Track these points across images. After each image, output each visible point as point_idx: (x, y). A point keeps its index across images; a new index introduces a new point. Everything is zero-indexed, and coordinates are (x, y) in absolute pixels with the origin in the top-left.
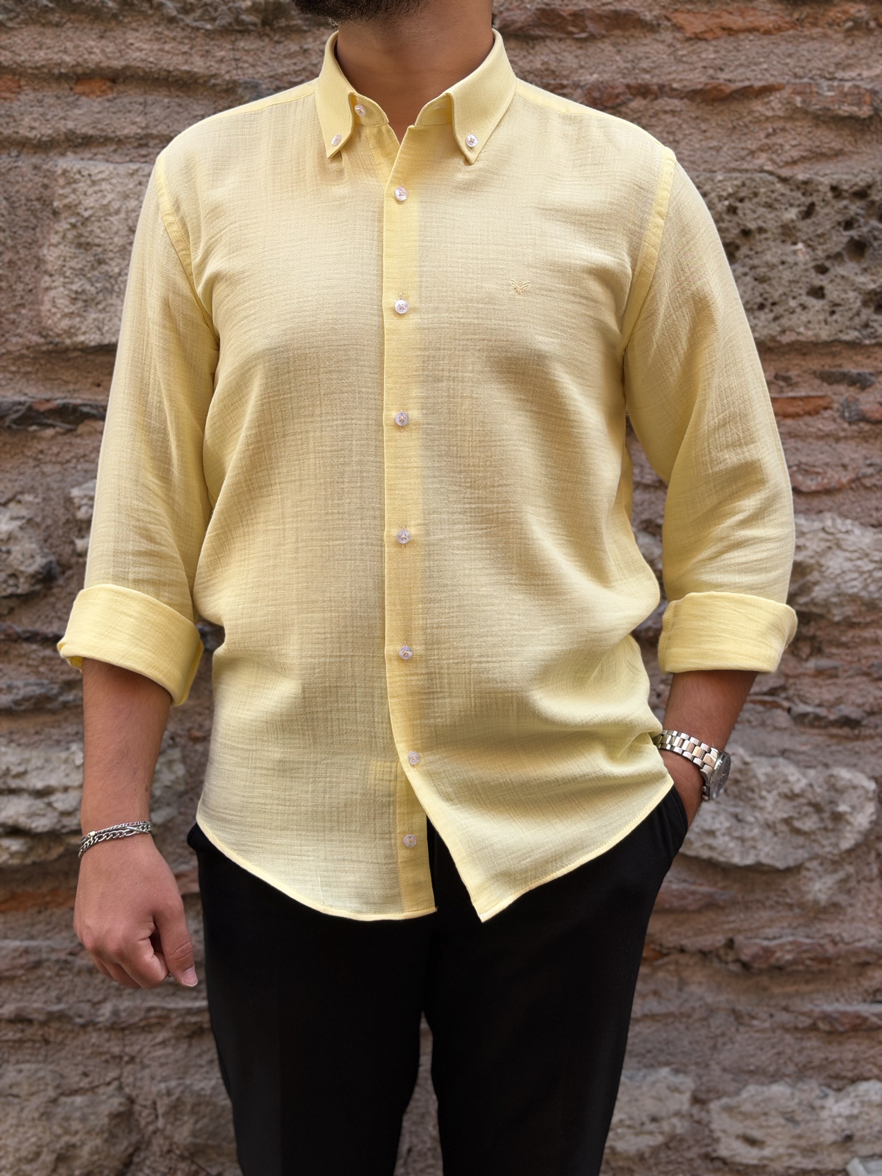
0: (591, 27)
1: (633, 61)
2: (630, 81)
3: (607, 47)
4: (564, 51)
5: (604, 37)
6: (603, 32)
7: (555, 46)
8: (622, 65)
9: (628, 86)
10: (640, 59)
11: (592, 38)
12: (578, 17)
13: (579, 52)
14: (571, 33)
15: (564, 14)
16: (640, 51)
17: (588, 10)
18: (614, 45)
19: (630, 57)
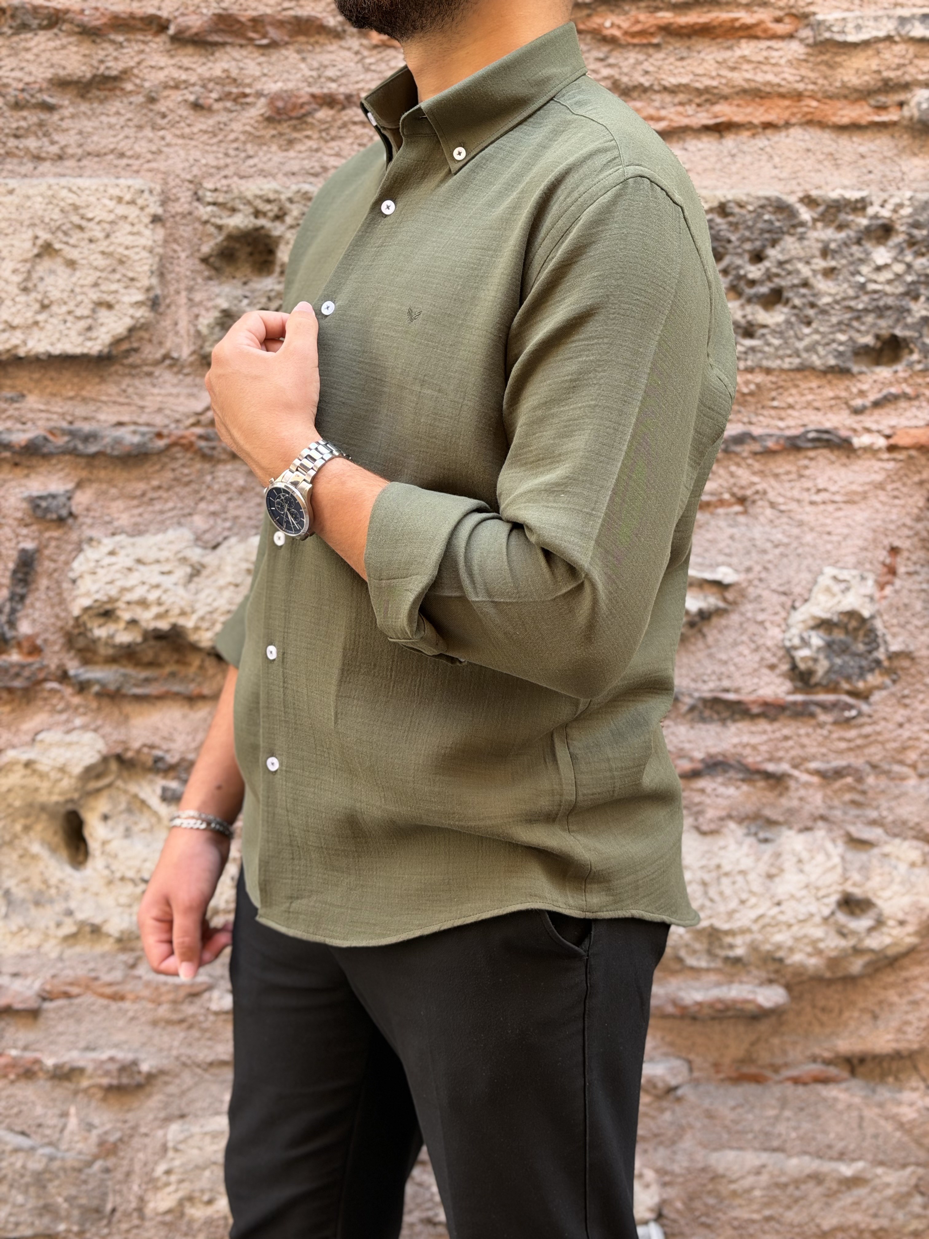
0: (273, 33)
1: (318, 69)
2: (315, 90)
3: (290, 54)
4: (246, 57)
5: (287, 43)
6: (286, 38)
7: (236, 53)
8: (308, 73)
9: (313, 96)
10: (326, 67)
11: (274, 45)
12: (257, 22)
13: (262, 59)
14: (251, 40)
15: (243, 19)
16: (325, 58)
17: (267, 15)
18: (299, 52)
19: (315, 64)
